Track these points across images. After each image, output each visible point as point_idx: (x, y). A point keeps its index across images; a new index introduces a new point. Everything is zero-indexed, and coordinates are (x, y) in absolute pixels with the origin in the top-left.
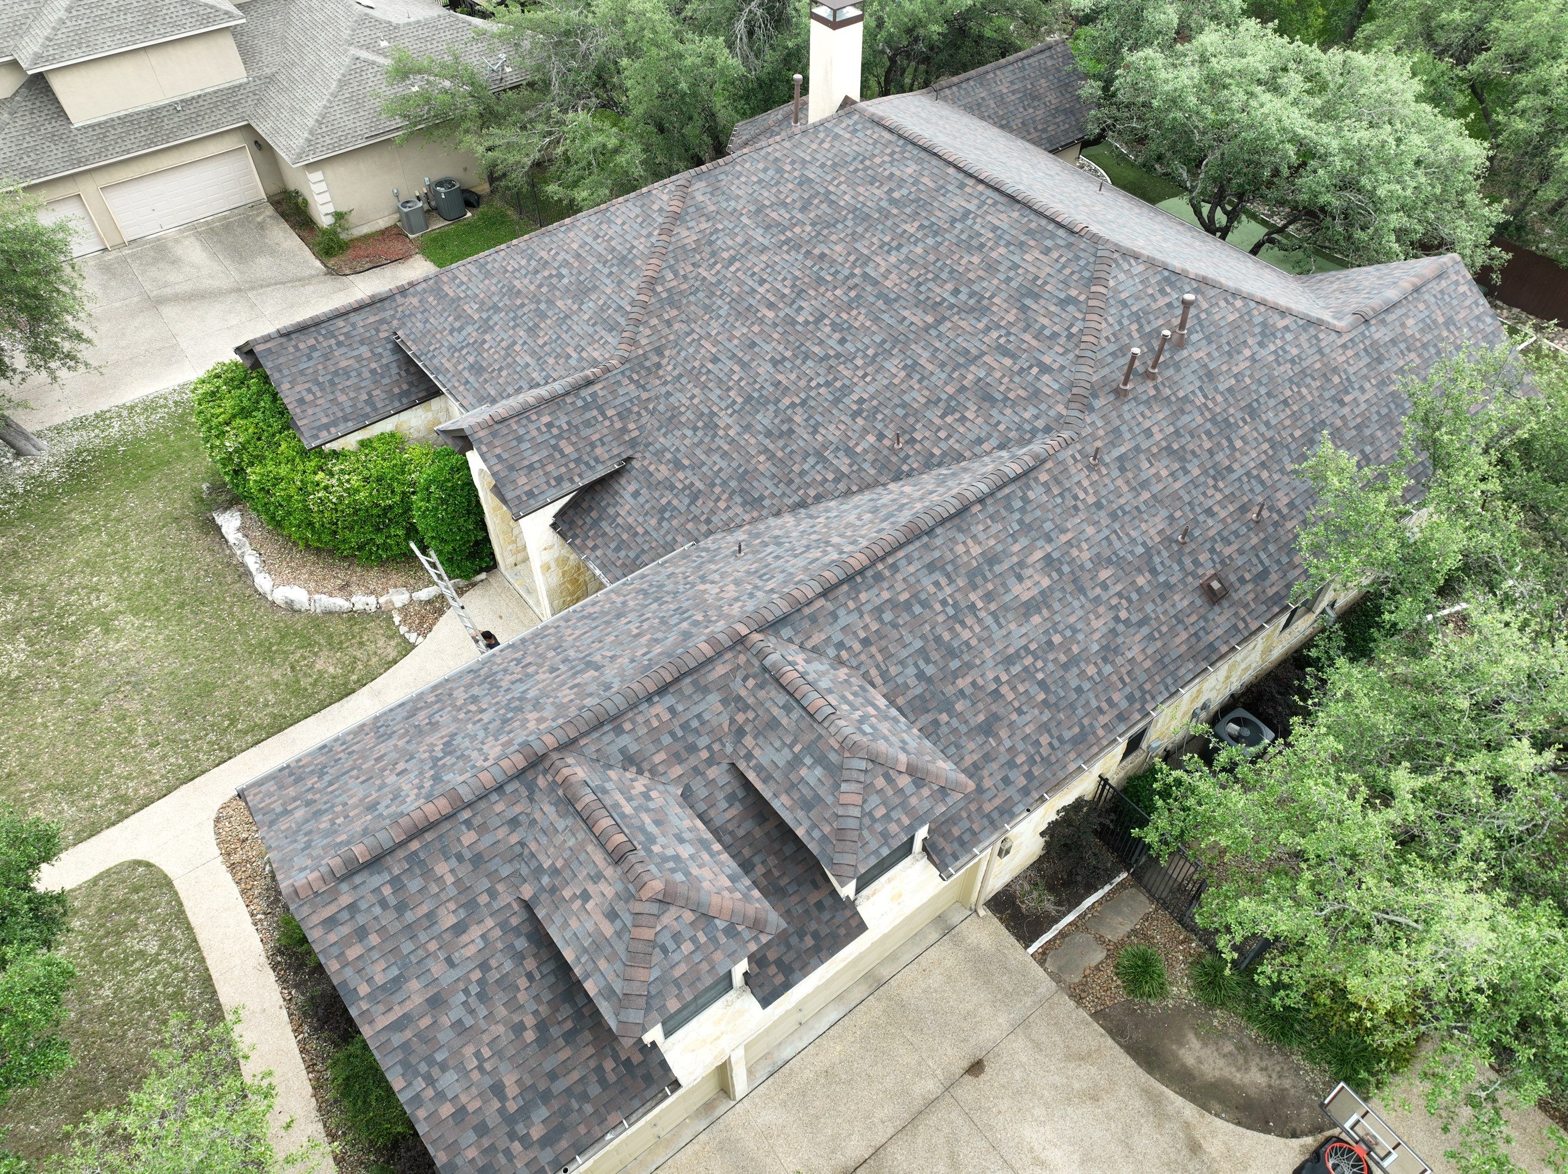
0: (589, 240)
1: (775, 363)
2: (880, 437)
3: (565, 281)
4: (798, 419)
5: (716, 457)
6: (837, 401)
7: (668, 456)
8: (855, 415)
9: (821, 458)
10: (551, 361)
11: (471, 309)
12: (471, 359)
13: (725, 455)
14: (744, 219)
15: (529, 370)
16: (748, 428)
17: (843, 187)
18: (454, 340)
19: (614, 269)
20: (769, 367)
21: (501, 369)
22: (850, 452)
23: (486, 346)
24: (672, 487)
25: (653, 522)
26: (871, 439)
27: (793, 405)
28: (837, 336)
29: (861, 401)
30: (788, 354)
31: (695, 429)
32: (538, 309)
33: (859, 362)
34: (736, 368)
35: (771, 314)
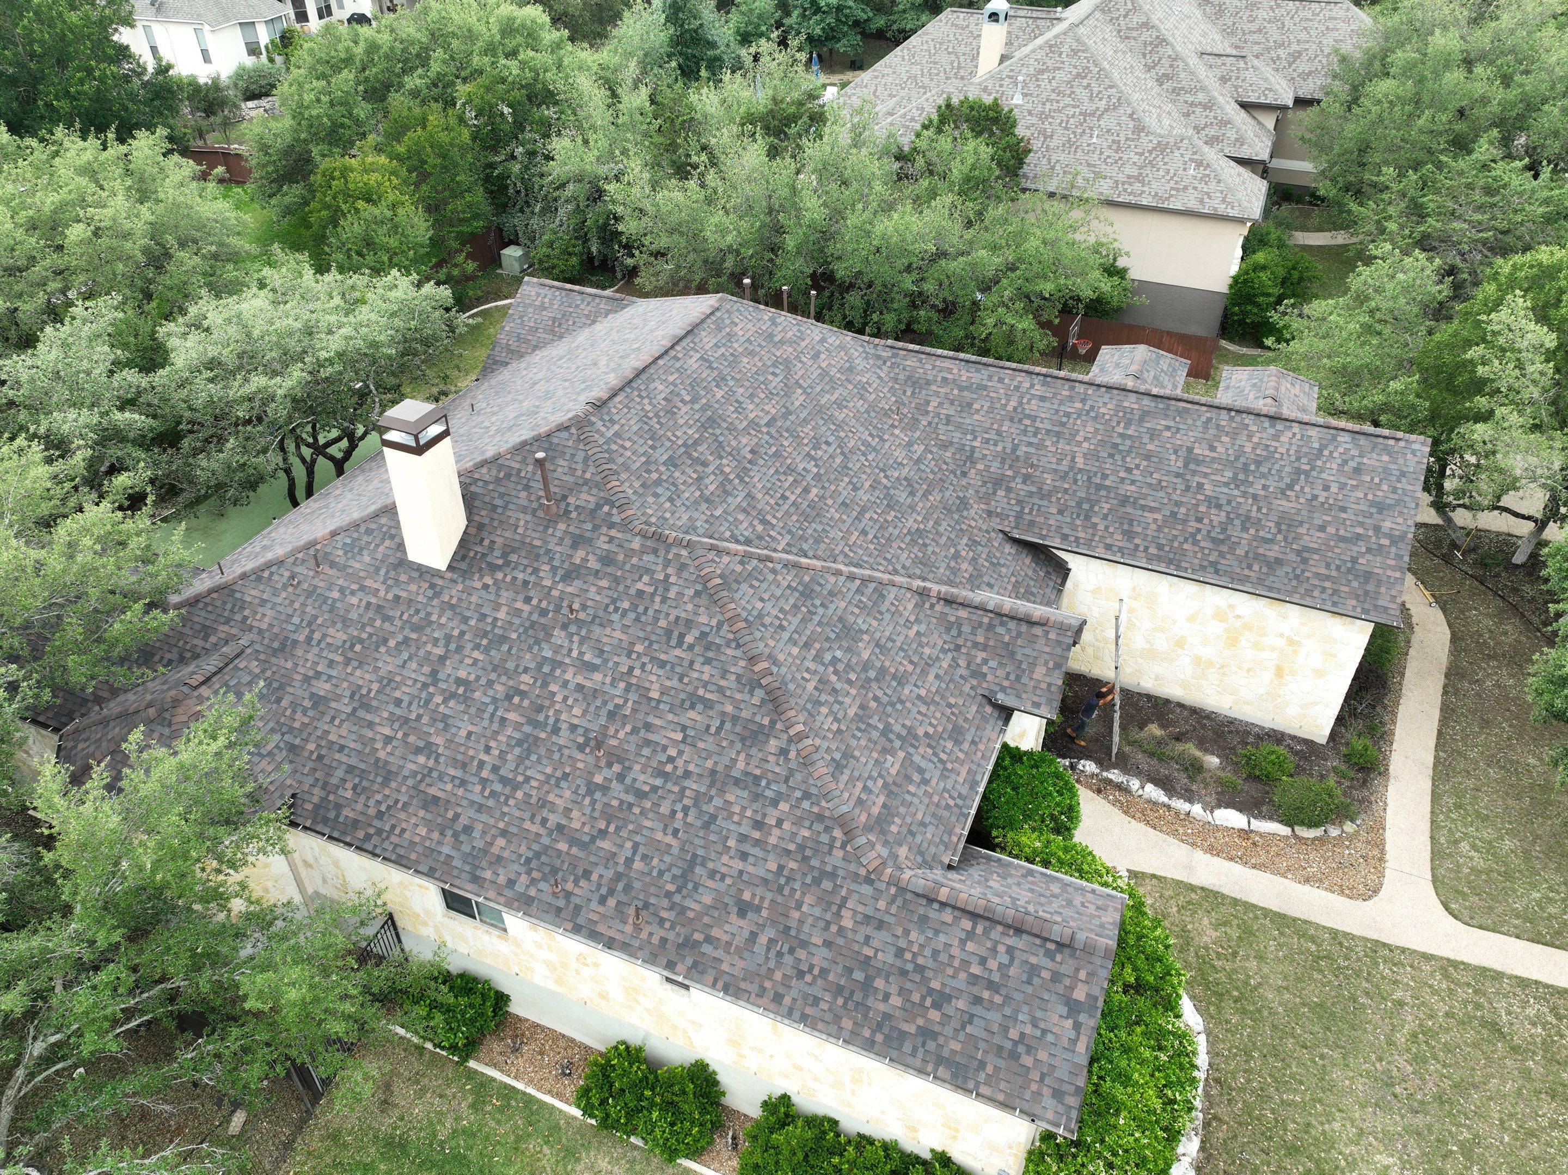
0: (786, 636)
1: (855, 489)
2: (893, 426)
3: (839, 654)
4: (896, 474)
5: (941, 529)
6: (874, 449)
7: (953, 564)
8: (881, 439)
9: (918, 461)
10: (927, 651)
11: (893, 765)
12: (949, 745)
13: (937, 523)
14: (717, 513)
15: (941, 672)
16: (912, 508)
17: (678, 433)
18: (934, 774)
19: (818, 602)
20: (861, 492)
21: (950, 706)
22: (910, 444)
23: (931, 730)
24: (973, 559)
25: (1004, 570)
26: (897, 432)
27: (886, 477)
28: (824, 447)
29: (871, 435)
30: (846, 479)
31: (925, 545)
32: (877, 680)
33: (842, 434)
34: (867, 516)
35: (814, 491)
